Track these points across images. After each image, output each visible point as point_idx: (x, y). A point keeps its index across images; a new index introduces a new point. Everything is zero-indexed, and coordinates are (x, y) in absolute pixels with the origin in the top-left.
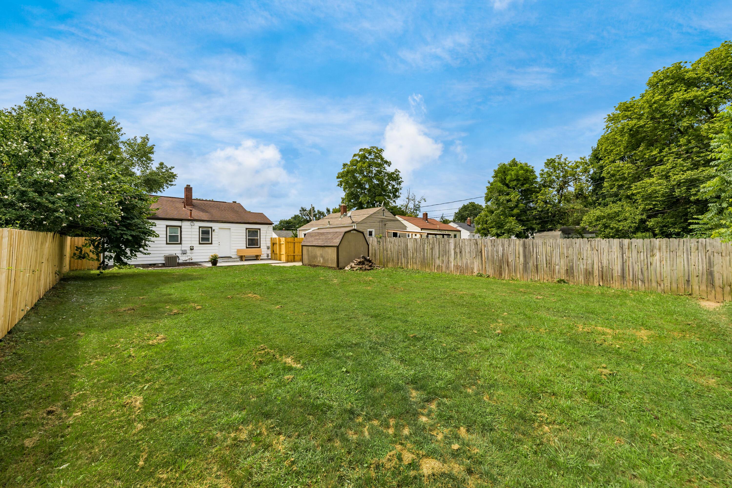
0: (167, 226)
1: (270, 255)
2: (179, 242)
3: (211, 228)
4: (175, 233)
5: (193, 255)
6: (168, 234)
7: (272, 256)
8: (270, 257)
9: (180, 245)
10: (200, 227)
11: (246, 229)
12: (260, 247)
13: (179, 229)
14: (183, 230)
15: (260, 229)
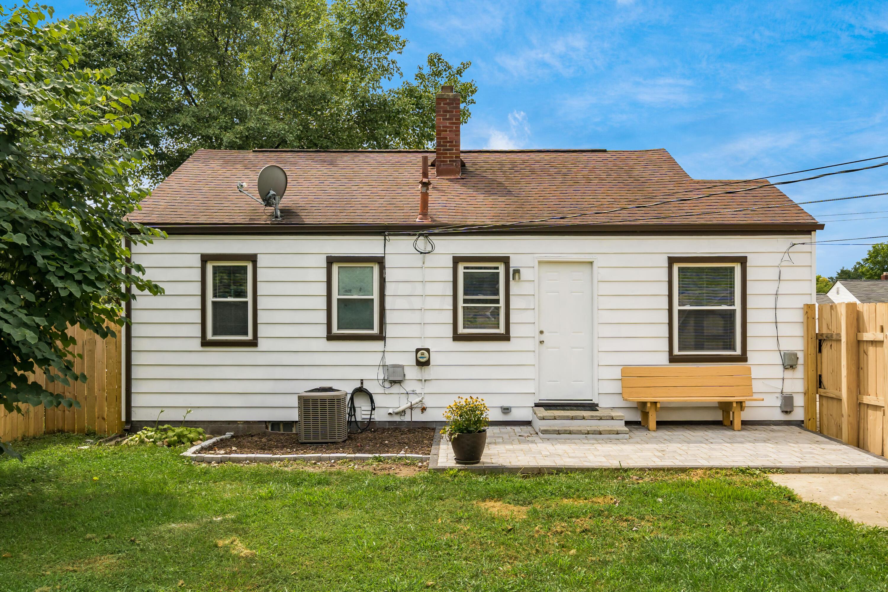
0: (331, 261)
1: (799, 401)
2: (376, 330)
3: (505, 260)
4: (361, 290)
5: (429, 388)
6: (335, 296)
7: (809, 406)
8: (798, 414)
9: (377, 345)
10: (457, 260)
11: (672, 261)
12: (743, 358)
13: (376, 269)
14: (389, 275)
15: (743, 261)
